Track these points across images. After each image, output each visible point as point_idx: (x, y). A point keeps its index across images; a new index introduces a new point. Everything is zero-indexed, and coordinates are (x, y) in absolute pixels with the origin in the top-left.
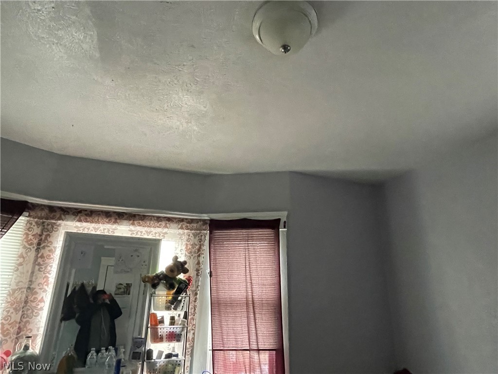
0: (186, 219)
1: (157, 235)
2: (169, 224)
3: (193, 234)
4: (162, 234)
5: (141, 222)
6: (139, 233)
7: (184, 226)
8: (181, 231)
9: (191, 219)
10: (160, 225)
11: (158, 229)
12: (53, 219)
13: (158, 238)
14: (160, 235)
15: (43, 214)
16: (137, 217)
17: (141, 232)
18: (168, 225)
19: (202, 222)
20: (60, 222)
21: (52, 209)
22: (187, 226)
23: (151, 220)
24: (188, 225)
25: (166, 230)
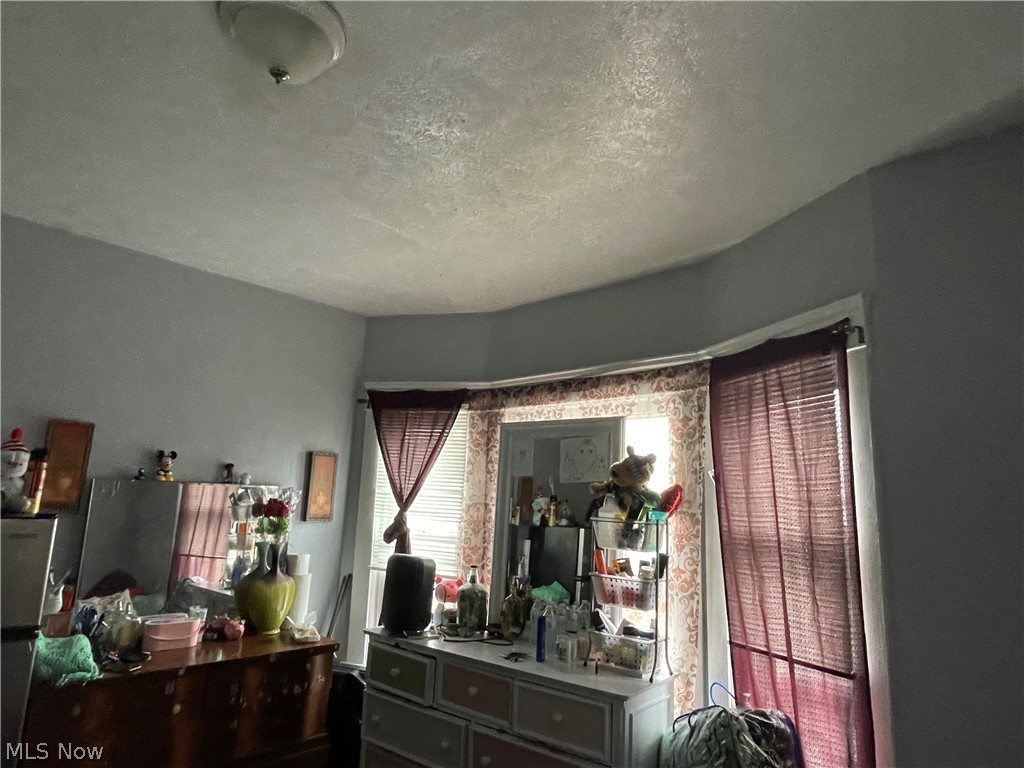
0: (666, 368)
1: (620, 409)
2: (637, 385)
3: (680, 397)
4: (627, 407)
5: (594, 390)
6: (594, 411)
7: (662, 385)
8: (657, 396)
9: (673, 367)
10: (622, 390)
11: (621, 397)
12: (496, 406)
13: (621, 414)
14: (624, 408)
15: (486, 401)
16: (588, 384)
17: (597, 408)
18: (635, 388)
19: (695, 370)
20: (502, 410)
21: (493, 393)
22: (668, 384)
23: (608, 384)
24: (670, 380)
25: (632, 398)
